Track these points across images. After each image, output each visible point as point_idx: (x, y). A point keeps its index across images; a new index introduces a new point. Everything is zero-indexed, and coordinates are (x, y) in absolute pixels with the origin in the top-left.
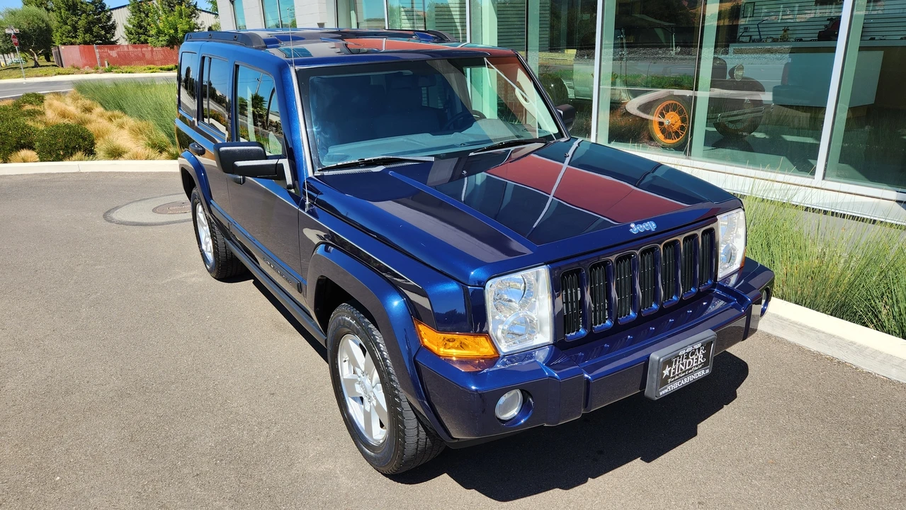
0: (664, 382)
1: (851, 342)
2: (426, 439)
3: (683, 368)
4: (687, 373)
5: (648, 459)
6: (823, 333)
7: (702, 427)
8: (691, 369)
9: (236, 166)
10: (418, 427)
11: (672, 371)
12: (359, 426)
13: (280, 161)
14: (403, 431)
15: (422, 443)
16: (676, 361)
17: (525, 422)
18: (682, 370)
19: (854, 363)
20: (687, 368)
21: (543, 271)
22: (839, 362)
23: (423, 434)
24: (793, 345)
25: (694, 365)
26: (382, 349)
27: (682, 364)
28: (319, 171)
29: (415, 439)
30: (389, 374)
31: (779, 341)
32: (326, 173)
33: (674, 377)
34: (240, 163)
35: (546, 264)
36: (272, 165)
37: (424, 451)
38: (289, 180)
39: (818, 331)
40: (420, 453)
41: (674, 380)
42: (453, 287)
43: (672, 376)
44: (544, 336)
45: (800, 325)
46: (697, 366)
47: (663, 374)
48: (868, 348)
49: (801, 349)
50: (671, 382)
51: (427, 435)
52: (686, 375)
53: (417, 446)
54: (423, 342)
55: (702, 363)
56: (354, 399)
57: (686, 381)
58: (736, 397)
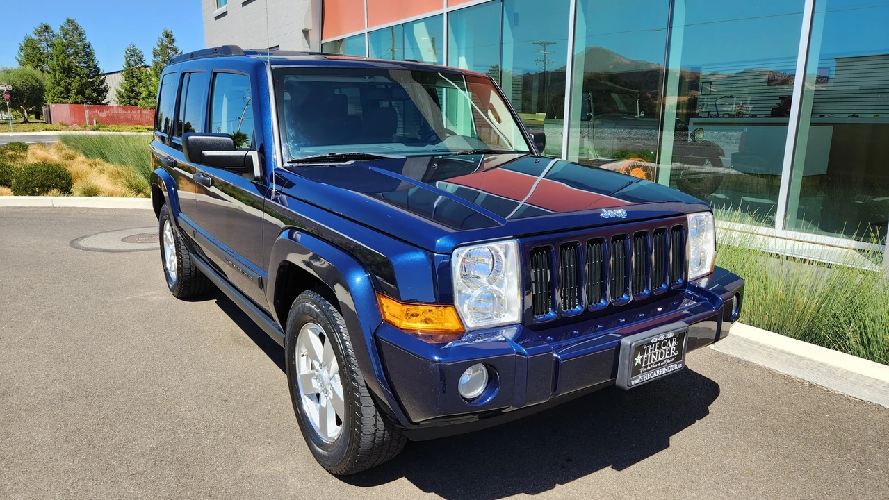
0: (636, 371)
1: (822, 364)
2: (385, 430)
3: (656, 359)
4: (660, 365)
5: (619, 467)
6: (793, 355)
7: (674, 439)
8: (663, 361)
9: (203, 155)
10: (375, 416)
11: (644, 360)
12: (314, 426)
13: (250, 153)
14: (360, 419)
15: (379, 435)
16: (648, 349)
17: (490, 401)
18: (654, 360)
19: (826, 385)
20: (660, 359)
21: (512, 245)
22: (810, 385)
23: (381, 425)
24: (763, 369)
25: (667, 357)
26: (342, 330)
27: (655, 354)
28: (288, 162)
29: (372, 429)
30: (348, 356)
31: (749, 365)
32: (295, 165)
33: (646, 367)
34: (207, 153)
35: (515, 237)
36: (241, 156)
37: (382, 444)
38: (257, 172)
39: (788, 354)
40: (377, 447)
41: (647, 371)
42: (419, 256)
43: (644, 365)
44: (513, 315)
45: (769, 348)
46: (669, 359)
47: (635, 361)
48: (839, 369)
49: (771, 373)
50: (643, 372)
51: (385, 426)
52: (658, 367)
53: (374, 439)
54: (385, 317)
55: (674, 356)
56: (310, 396)
57: (657, 373)
58: (708, 413)
